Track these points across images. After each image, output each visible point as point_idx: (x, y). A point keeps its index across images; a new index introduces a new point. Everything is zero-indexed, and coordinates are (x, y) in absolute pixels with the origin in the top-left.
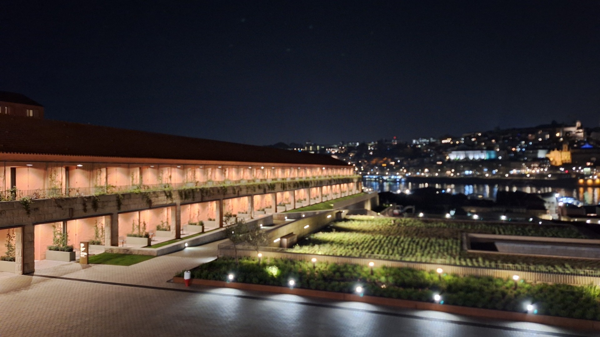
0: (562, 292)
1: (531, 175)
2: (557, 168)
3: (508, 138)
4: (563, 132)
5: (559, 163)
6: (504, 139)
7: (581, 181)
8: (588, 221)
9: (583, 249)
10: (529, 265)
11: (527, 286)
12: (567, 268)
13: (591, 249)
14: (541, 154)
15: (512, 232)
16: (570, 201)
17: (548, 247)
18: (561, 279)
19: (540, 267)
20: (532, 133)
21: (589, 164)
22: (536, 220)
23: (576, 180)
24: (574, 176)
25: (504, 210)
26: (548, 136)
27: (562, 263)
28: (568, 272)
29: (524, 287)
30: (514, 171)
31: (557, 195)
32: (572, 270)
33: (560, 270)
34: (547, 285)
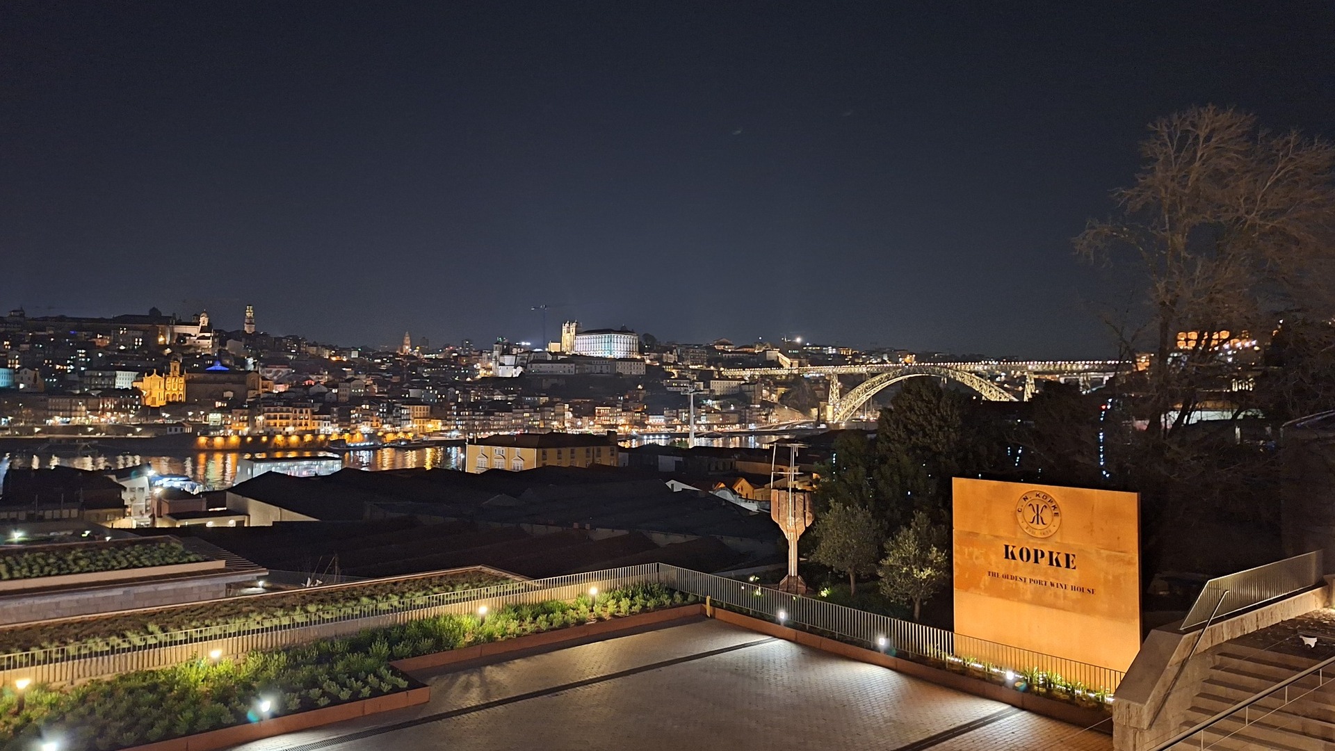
0: (131, 691)
1: (97, 429)
2: (156, 411)
3: (43, 340)
4: (172, 335)
5: (160, 403)
6: (34, 340)
7: (203, 440)
8: (210, 524)
9: (190, 584)
10: (66, 644)
11: (50, 697)
12: (152, 633)
13: (206, 582)
14: (123, 380)
15: (31, 571)
16: (177, 483)
17: (118, 592)
18: (131, 663)
19: (90, 643)
20: (105, 333)
21: (218, 404)
22: (99, 531)
23: (193, 436)
24: (189, 430)
25: (23, 515)
26: (139, 342)
27: (140, 624)
28: (152, 641)
29: (40, 703)
30: (57, 420)
31: (151, 473)
32: (161, 636)
33: (137, 641)
34: (99, 683)
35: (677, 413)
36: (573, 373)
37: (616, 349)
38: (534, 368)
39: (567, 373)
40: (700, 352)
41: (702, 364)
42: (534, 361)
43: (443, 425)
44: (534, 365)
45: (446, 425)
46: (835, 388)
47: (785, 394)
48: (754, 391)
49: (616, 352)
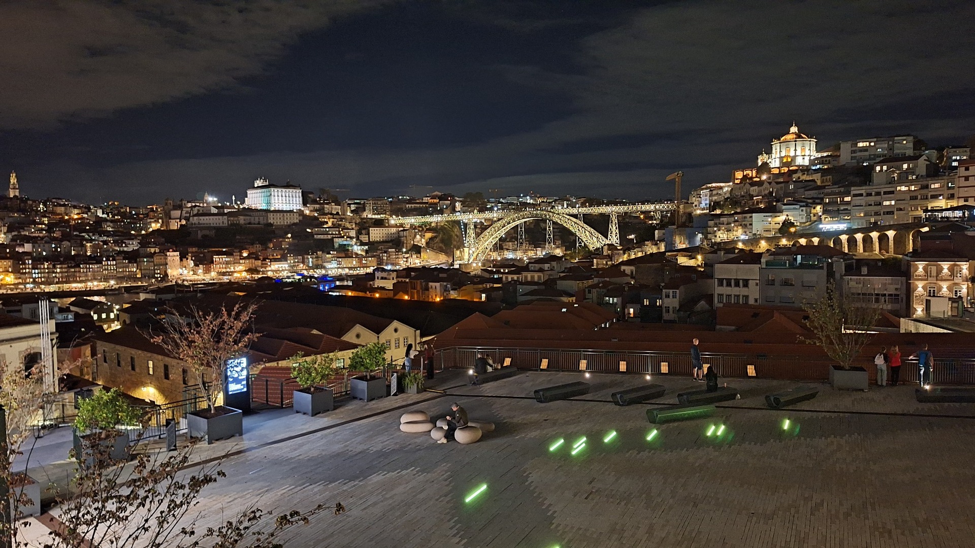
35: (303, 259)
36: (227, 225)
37: (276, 202)
38: (195, 220)
39: (221, 225)
40: (382, 204)
41: (385, 214)
42: (197, 215)
43: (16, 278)
44: (195, 218)
45: (20, 278)
46: (471, 232)
47: (431, 239)
48: (406, 237)
49: (277, 205)
